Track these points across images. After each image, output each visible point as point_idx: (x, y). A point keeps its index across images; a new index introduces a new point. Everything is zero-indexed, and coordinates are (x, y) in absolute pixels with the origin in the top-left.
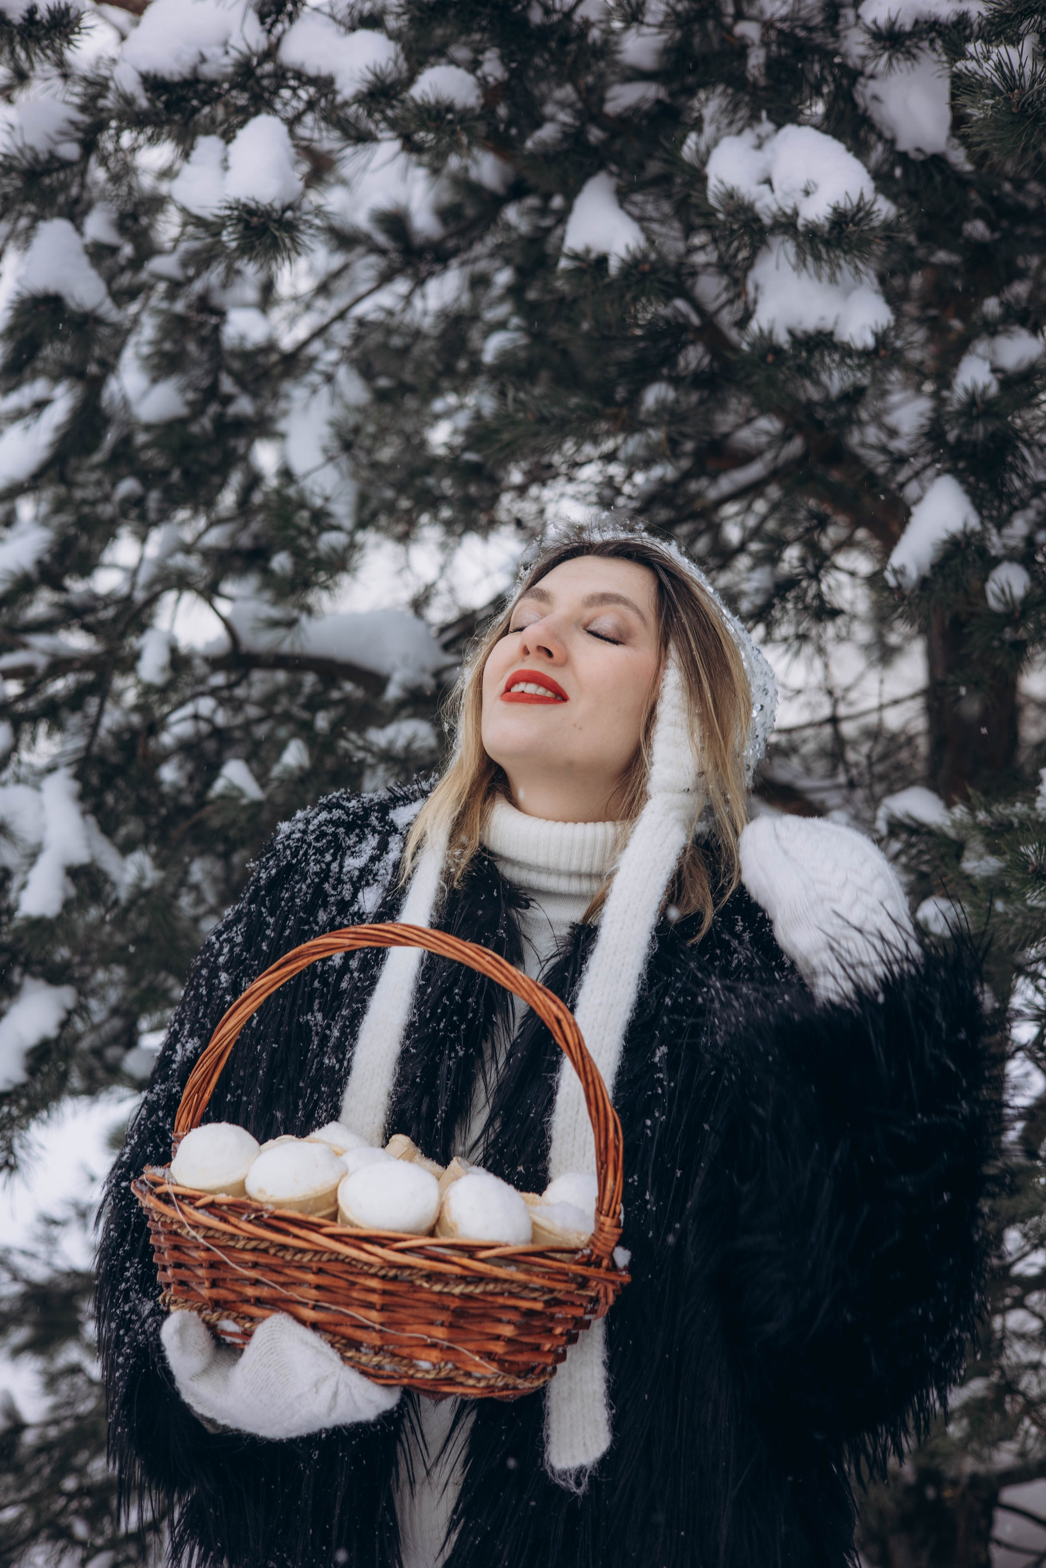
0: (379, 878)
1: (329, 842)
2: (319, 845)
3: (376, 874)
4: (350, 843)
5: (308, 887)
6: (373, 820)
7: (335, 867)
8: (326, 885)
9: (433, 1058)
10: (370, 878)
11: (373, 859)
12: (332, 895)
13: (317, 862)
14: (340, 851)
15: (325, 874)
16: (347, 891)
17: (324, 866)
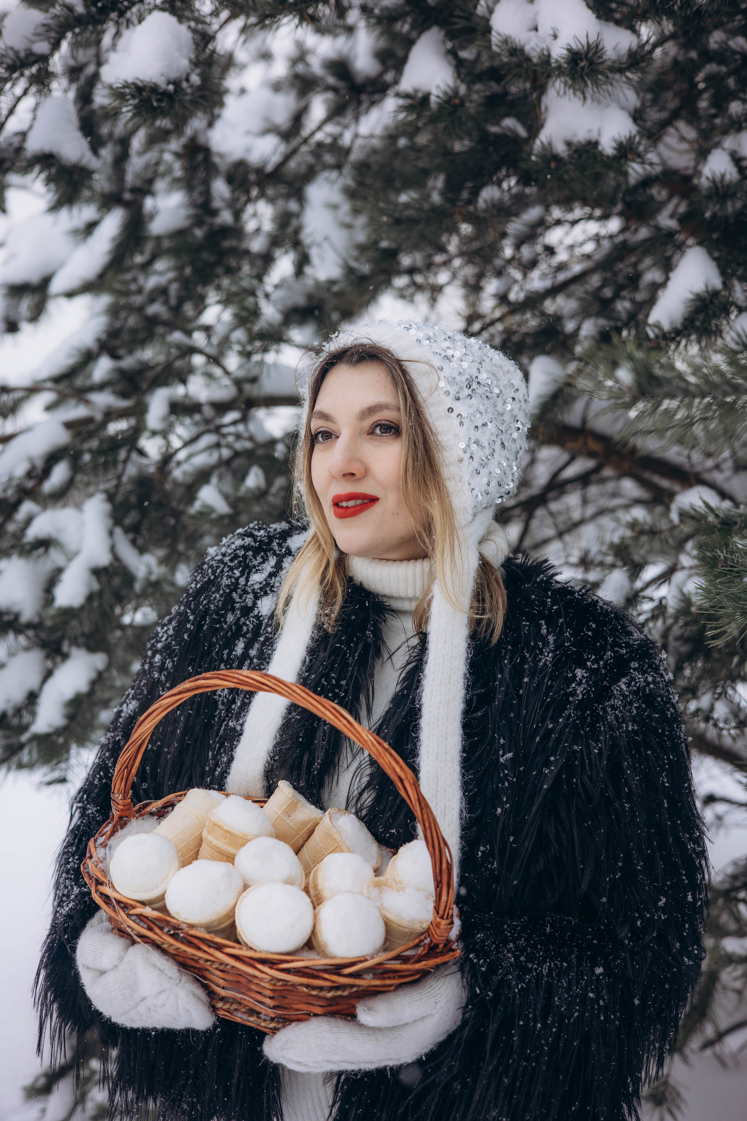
0: (275, 589)
1: (240, 562)
2: (232, 564)
3: (273, 586)
4: (256, 563)
5: (221, 596)
6: (275, 545)
7: (242, 581)
8: (234, 595)
9: (313, 723)
10: (268, 589)
11: (272, 575)
12: (238, 602)
13: (229, 577)
14: (247, 569)
15: (234, 586)
16: (249, 599)
17: (233, 580)
